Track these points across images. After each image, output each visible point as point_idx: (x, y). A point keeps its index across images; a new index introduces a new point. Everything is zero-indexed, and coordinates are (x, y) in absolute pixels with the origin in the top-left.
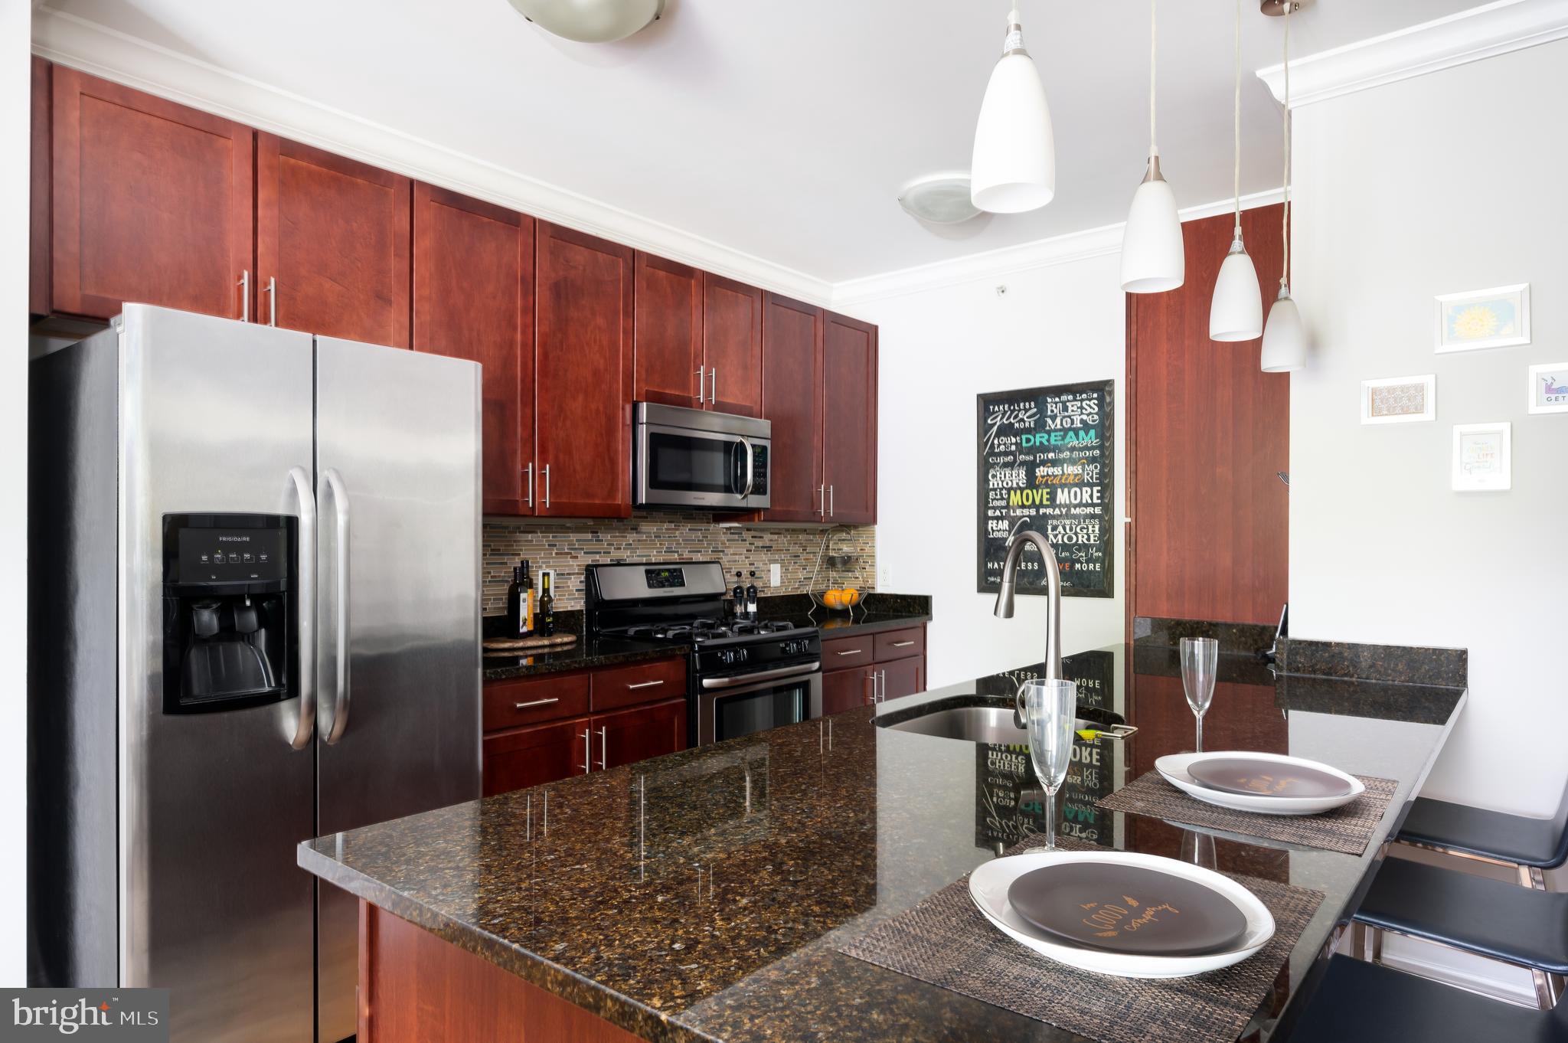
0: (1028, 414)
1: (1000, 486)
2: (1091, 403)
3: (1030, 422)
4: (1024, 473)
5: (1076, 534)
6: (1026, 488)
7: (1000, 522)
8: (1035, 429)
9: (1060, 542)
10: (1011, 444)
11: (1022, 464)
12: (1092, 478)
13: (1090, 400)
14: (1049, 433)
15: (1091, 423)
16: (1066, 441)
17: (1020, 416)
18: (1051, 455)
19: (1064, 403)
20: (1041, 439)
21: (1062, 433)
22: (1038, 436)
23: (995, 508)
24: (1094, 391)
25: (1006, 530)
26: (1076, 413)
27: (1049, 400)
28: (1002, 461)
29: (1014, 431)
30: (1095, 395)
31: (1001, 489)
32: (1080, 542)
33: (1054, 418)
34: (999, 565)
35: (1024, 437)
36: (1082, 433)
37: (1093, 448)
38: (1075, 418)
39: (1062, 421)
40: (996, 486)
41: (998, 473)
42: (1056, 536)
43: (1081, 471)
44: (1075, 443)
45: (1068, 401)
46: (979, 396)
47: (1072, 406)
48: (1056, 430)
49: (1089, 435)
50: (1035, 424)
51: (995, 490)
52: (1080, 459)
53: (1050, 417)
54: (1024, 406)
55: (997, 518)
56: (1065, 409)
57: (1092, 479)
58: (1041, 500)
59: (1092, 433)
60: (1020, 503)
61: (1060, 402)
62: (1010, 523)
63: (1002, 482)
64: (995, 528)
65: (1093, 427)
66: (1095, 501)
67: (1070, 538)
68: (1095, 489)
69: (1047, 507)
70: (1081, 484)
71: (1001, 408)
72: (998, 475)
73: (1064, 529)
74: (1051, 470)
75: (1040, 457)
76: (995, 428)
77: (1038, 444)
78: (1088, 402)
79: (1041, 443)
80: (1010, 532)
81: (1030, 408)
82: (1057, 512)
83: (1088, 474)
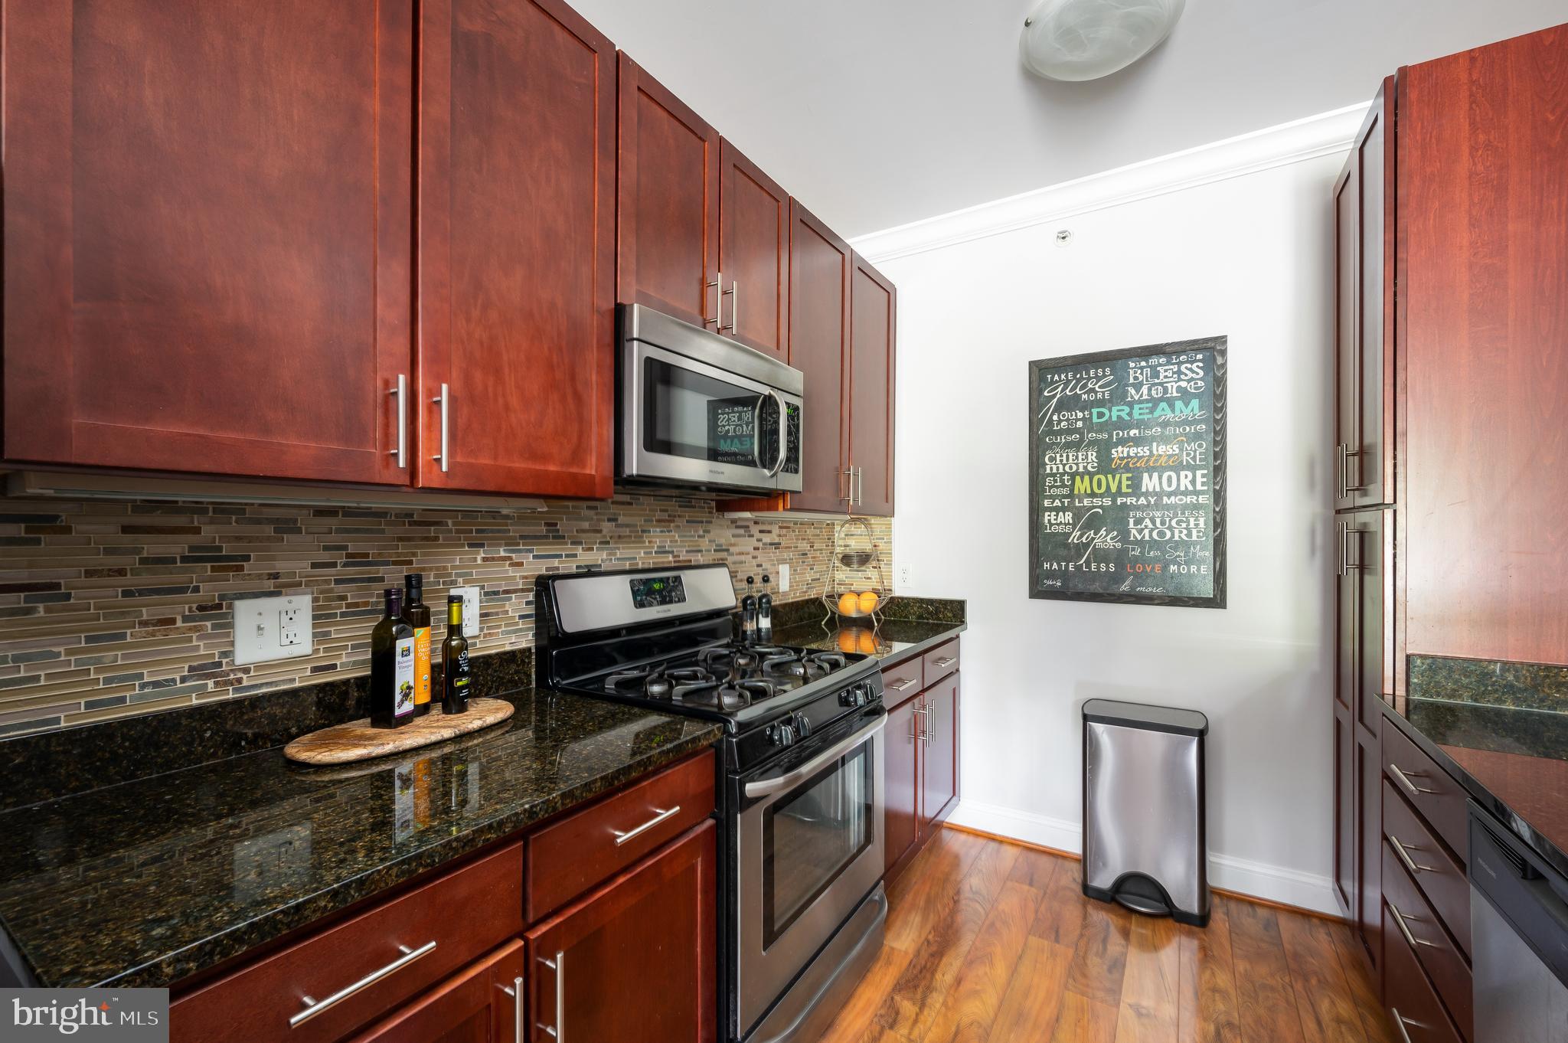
0: (1099, 384)
1: (1061, 470)
2: (1194, 367)
3: (1103, 393)
4: (1095, 454)
5: (1170, 528)
6: (1098, 473)
7: (1061, 514)
8: (1110, 401)
9: (1147, 538)
10: (1077, 420)
11: (1092, 443)
12: (1194, 459)
13: (1192, 363)
14: (1131, 405)
15: (1193, 391)
16: (1156, 414)
17: (1090, 386)
18: (1133, 432)
19: (1153, 368)
20: (1119, 413)
21: (1150, 405)
22: (1114, 409)
23: (1053, 498)
24: (1198, 350)
25: (1069, 524)
26: (1172, 379)
27: (1132, 365)
28: (1063, 441)
29: (1080, 405)
30: (1199, 357)
31: (1063, 475)
32: (1176, 538)
33: (1138, 386)
34: (1059, 565)
35: (1095, 411)
36: (1179, 404)
37: (1195, 422)
38: (1169, 385)
39: (1150, 389)
40: (1055, 471)
41: (1058, 455)
42: (1140, 531)
43: (1177, 451)
44: (1170, 415)
45: (1160, 365)
46: (1031, 363)
47: (1166, 371)
48: (1140, 402)
49: (1190, 408)
50: (1111, 395)
51: (1053, 475)
52: (1176, 436)
53: (1133, 385)
54: (1096, 373)
55: (1057, 510)
56: (1156, 375)
57: (1195, 461)
58: (1119, 487)
59: (1195, 403)
60: (1089, 491)
61: (1150, 367)
62: (1074, 515)
63: (1064, 465)
64: (1053, 522)
65: (1195, 396)
66: (1199, 487)
67: (1161, 534)
68: (1199, 473)
69: (1127, 495)
70: (1178, 468)
71: (1063, 377)
72: (1058, 458)
73: (1153, 522)
74: (1133, 451)
75: (1118, 434)
76: (1056, 400)
77: (1114, 419)
78: (1189, 366)
79: (1119, 417)
80: (1074, 526)
81: (1104, 376)
82: (1142, 501)
83: (1188, 455)
